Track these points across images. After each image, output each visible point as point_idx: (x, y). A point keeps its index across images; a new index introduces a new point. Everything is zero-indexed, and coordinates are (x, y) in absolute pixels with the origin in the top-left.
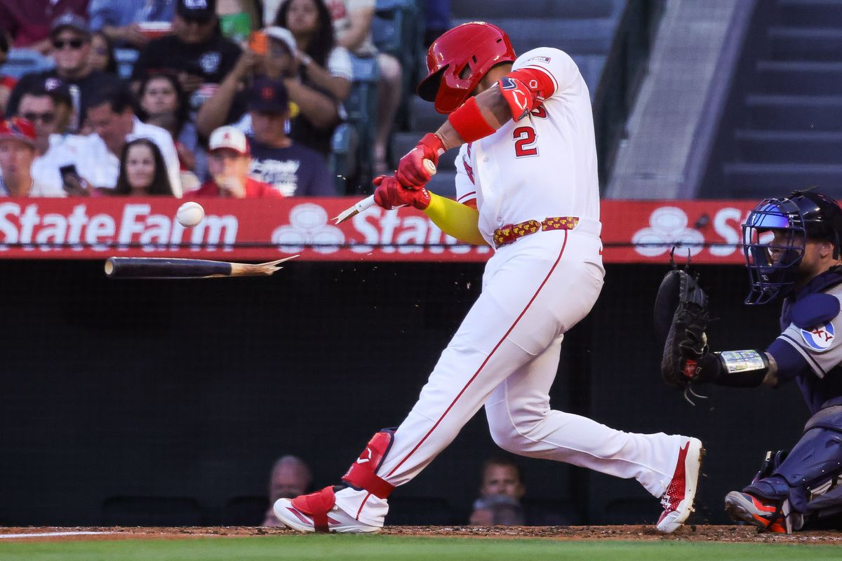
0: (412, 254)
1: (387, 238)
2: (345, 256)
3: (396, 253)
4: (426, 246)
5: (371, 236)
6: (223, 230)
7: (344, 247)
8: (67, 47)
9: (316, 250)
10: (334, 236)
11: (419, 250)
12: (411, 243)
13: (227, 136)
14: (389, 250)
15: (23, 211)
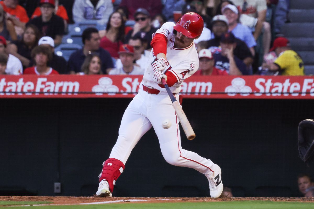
0: (277, 96)
1: (267, 90)
2: (252, 97)
3: (271, 96)
4: (282, 93)
5: (262, 89)
6: (207, 87)
7: (252, 93)
8: (140, 21)
9: (241, 95)
10: (248, 90)
11: (279, 95)
12: (276, 92)
13: (204, 53)
14: (269, 95)
15: (133, 81)
